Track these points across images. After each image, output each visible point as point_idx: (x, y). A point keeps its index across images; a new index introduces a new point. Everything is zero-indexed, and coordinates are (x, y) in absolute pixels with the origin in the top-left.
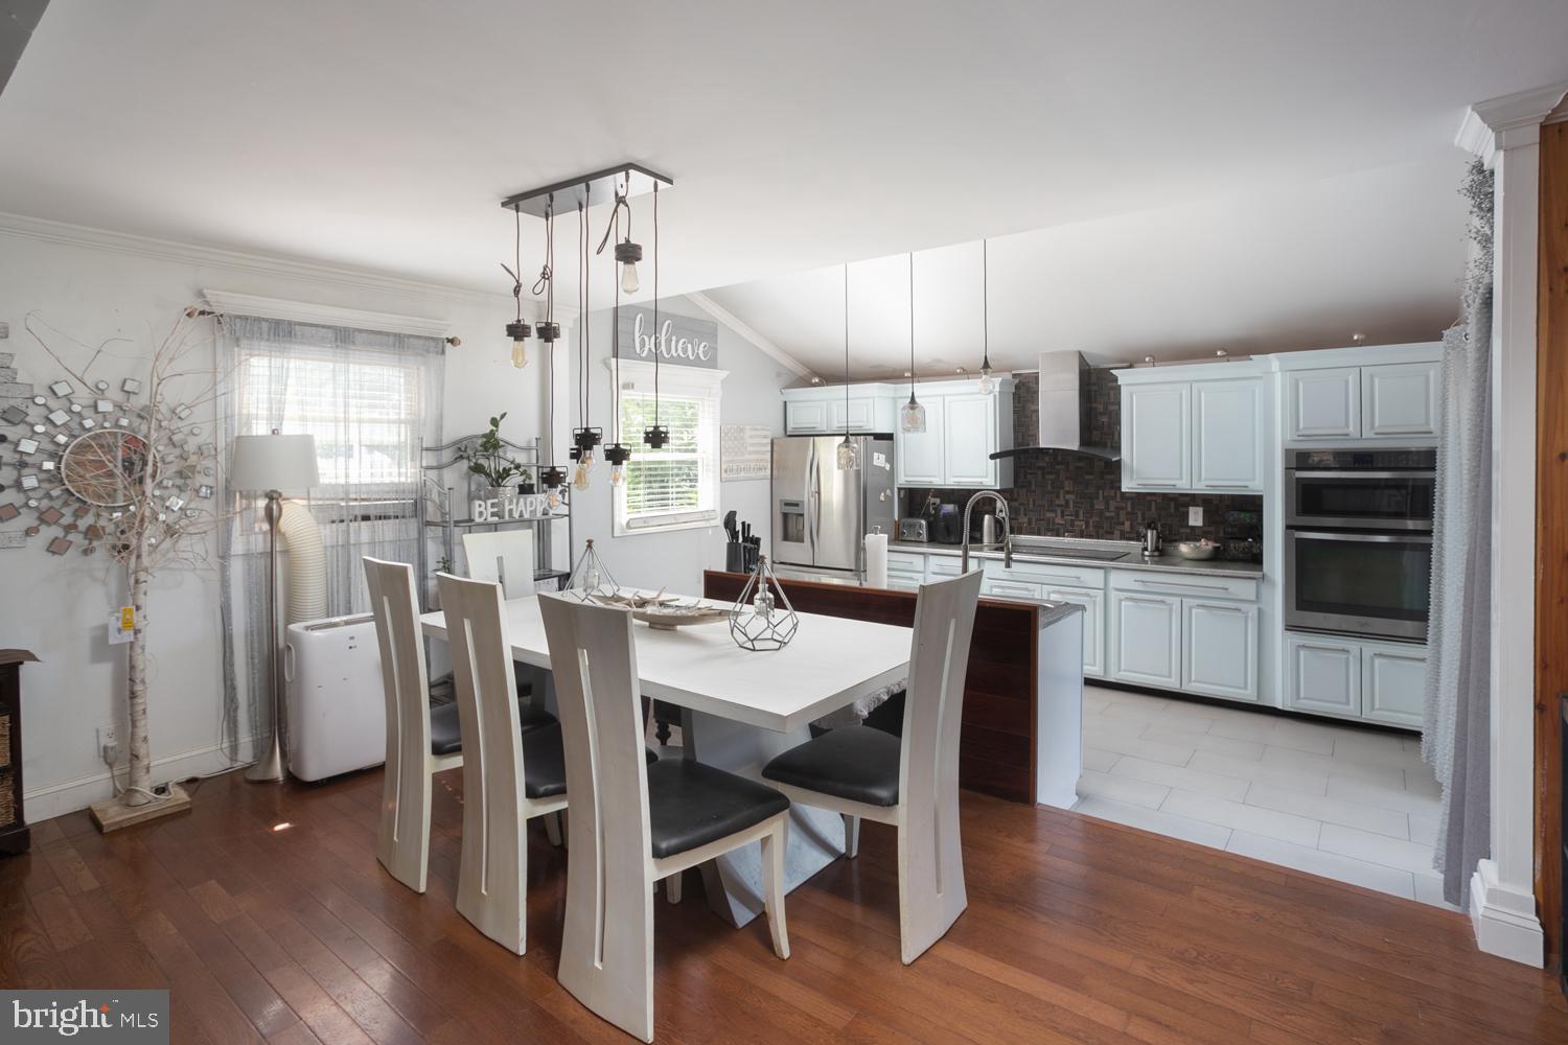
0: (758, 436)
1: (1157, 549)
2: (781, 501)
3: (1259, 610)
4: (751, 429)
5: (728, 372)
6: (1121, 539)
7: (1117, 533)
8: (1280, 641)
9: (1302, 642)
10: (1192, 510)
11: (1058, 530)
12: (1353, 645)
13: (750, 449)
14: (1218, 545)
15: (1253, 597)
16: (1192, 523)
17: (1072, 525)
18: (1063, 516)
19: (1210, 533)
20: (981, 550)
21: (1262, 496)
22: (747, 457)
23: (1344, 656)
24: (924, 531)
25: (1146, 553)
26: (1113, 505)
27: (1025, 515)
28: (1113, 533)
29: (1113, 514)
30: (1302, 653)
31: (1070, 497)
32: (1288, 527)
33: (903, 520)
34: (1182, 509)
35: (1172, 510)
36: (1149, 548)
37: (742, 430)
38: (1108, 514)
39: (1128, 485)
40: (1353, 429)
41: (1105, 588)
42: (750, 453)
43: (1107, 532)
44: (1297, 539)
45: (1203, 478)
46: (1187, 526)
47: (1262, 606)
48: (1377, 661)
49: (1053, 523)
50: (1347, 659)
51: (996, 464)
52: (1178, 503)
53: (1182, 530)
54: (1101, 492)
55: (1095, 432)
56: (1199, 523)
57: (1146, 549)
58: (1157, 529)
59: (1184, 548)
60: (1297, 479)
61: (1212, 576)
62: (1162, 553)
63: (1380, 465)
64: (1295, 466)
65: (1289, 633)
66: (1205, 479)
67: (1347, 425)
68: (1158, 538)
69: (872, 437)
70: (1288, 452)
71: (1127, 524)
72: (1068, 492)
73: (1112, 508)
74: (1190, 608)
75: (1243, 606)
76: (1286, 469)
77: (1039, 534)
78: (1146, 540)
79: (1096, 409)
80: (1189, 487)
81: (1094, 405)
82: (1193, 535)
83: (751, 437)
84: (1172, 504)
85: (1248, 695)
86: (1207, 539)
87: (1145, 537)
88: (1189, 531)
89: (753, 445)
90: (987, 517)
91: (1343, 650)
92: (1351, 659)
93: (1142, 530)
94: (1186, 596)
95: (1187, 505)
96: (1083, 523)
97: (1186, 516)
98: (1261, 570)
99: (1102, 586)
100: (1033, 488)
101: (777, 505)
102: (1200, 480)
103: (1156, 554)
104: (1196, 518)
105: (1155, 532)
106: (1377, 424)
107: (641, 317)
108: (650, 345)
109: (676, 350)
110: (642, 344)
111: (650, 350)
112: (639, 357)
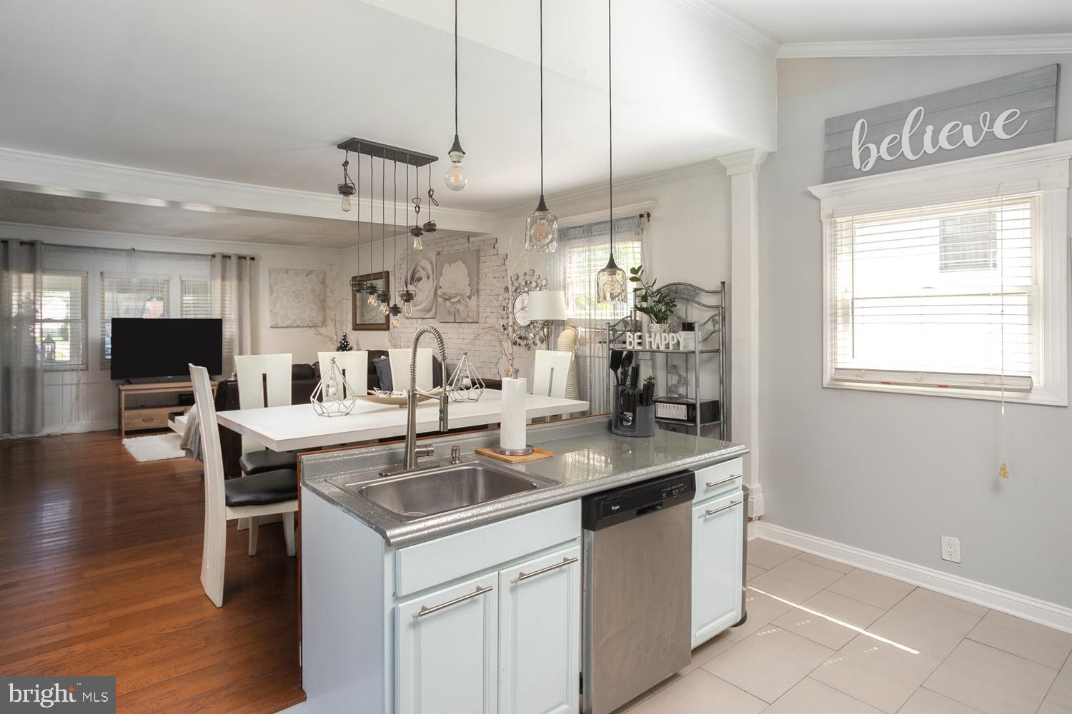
107: (863, 122)
108: (878, 152)
109: (935, 141)
110: (865, 155)
111: (879, 158)
112: (861, 174)
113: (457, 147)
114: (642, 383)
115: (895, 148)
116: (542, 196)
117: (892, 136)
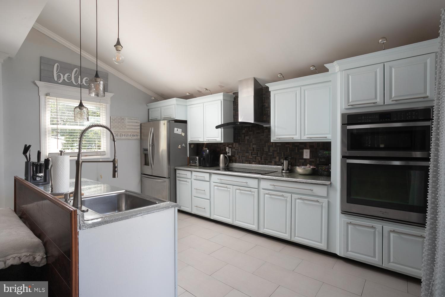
0: (132, 122)
1: (288, 169)
2: (143, 148)
3: (329, 202)
4: (128, 119)
5: (113, 94)
6: (275, 165)
7: (273, 162)
8: (339, 219)
9: (349, 221)
10: (305, 151)
11: (250, 161)
12: (378, 225)
13: (127, 127)
14: (315, 167)
15: (326, 195)
16: (305, 157)
17: (255, 159)
18: (252, 155)
19: (313, 162)
20: (219, 170)
21: (331, 142)
22: (126, 130)
23: (373, 230)
24: (197, 162)
25: (284, 171)
26: (271, 149)
27: (237, 154)
28: (271, 162)
29: (271, 154)
30: (350, 226)
31: (254, 146)
32: (344, 157)
33: (191, 157)
34: (300, 151)
35: (296, 152)
36: (285, 169)
37: (123, 119)
38: (269, 154)
39: (273, 139)
40: (379, 100)
41: (258, 189)
42: (128, 129)
43: (269, 162)
44: (348, 164)
45: (306, 134)
46: (303, 159)
47: (330, 201)
48: (392, 235)
49: (248, 158)
50: (375, 232)
51: (222, 130)
52: (299, 147)
53: (301, 161)
54: (267, 143)
55: (264, 116)
56: (308, 157)
57: (283, 170)
58: (288, 160)
59: (300, 170)
60: (348, 130)
61: (306, 183)
62: (291, 172)
63: (395, 119)
64: (347, 123)
65: (343, 215)
66: (307, 134)
67: (376, 98)
68: (289, 164)
69: (174, 121)
70: (343, 115)
71: (277, 158)
72: (253, 144)
73: (271, 151)
74: (296, 199)
75: (320, 199)
76: (342, 124)
77: (243, 163)
78: (283, 166)
79: (265, 105)
80: (300, 139)
81: (264, 104)
82: (305, 163)
83: (128, 122)
84: (297, 148)
85: (322, 246)
86: (311, 165)
87: (283, 164)
88: (303, 161)
89: (128, 125)
90: (222, 155)
91: (372, 227)
92: (377, 232)
93: (282, 160)
94: (294, 193)
95: (303, 149)
96: (260, 158)
97: (302, 154)
98: (330, 180)
99: (257, 187)
100: (241, 143)
101: (142, 150)
102: (305, 135)
103: (288, 172)
104: (306, 154)
105: (287, 161)
106: (393, 95)
107: (58, 65)
108: (64, 78)
109: (81, 82)
110: (59, 77)
111: (64, 80)
112: (57, 83)
113: (118, 43)
114: (42, 160)
115: (69, 78)
116: (97, 71)
117: (68, 74)
